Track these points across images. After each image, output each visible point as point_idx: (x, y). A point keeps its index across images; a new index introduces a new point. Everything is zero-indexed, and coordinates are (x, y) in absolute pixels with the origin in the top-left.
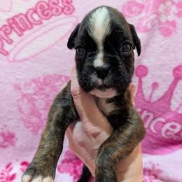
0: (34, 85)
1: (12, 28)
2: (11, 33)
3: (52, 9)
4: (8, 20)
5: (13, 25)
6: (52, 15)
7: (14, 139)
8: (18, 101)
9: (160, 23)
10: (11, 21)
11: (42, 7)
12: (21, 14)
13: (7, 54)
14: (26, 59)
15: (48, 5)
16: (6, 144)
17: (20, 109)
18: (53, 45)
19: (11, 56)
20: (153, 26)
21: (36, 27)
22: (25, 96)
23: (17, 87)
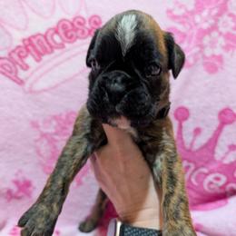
0: (54, 123)
1: (28, 51)
2: (26, 56)
3: (76, 30)
4: (24, 40)
5: (30, 48)
6: (77, 37)
7: (31, 189)
8: (36, 141)
9: (204, 57)
10: (27, 42)
11: (64, 27)
12: (39, 34)
13: (21, 82)
14: (45, 90)
15: (72, 24)
16: (21, 194)
17: (38, 152)
18: (76, 75)
19: (27, 86)
20: (196, 60)
21: (57, 52)
22: (44, 135)
23: (35, 125)
